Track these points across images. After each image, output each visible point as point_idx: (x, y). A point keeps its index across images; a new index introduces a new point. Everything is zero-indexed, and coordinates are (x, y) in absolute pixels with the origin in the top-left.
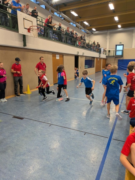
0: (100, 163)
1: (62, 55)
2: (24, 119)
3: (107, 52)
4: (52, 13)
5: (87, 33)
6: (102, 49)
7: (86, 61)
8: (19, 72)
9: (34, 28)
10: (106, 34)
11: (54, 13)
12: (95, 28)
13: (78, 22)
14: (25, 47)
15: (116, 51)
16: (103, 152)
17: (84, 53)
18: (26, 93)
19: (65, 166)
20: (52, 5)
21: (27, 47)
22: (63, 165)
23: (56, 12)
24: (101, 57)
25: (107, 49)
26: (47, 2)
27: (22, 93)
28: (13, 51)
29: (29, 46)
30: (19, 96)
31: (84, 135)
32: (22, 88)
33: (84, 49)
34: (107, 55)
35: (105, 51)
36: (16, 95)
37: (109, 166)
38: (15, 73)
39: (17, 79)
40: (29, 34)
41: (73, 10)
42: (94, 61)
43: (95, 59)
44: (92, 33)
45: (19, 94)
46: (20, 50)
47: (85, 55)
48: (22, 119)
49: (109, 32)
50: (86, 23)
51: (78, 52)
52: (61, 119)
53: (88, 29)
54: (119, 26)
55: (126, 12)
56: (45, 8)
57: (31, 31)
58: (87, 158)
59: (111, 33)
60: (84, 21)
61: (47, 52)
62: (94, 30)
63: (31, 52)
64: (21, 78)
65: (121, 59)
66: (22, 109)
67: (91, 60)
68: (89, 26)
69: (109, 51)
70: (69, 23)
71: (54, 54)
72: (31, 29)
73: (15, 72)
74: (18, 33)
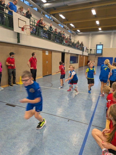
0: (81, 147)
1: (51, 51)
2: (16, 106)
3: (89, 51)
4: (43, 15)
5: (73, 34)
6: (85, 47)
7: (71, 57)
8: (13, 65)
9: (27, 27)
10: (89, 35)
11: (45, 15)
12: (79, 30)
13: (65, 24)
14: (19, 44)
15: (96, 50)
16: (84, 137)
17: (69, 51)
18: (19, 83)
19: (51, 149)
20: (43, 8)
21: (21, 43)
22: (49, 148)
23: (46, 14)
24: (84, 54)
25: (89, 48)
26: (39, 6)
27: (15, 84)
28: (8, 46)
29: (23, 42)
30: (12, 86)
31: (68, 121)
32: (15, 79)
33: (70, 47)
34: (89, 53)
35: (87, 49)
36: (10, 85)
37: (88, 149)
38: (10, 66)
39: (11, 71)
40: (22, 32)
41: (61, 13)
42: (78, 57)
43: (79, 56)
44: (77, 34)
45: (12, 84)
46: (14, 45)
47: (70, 52)
48: (14, 106)
49: (91, 33)
50: (72, 25)
51: (65, 50)
52: (49, 108)
53: (73, 31)
54: (100, 29)
55: (106, 18)
56: (37, 10)
57: (24, 30)
58: (70, 142)
59: (92, 35)
60: (71, 23)
61: (38, 49)
62: (79, 31)
63: (24, 48)
64: (14, 70)
65: (101, 56)
66: (14, 97)
67: (76, 57)
68: (74, 27)
69: (91, 50)
70: (58, 24)
71: (44, 50)
72: (24, 28)
73: (10, 64)
74: (13, 31)
